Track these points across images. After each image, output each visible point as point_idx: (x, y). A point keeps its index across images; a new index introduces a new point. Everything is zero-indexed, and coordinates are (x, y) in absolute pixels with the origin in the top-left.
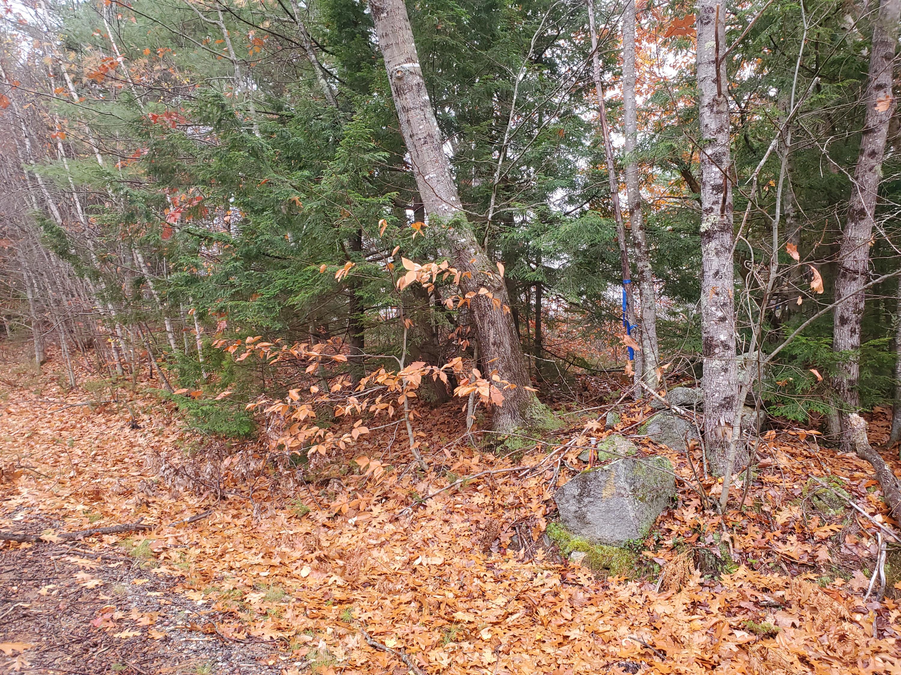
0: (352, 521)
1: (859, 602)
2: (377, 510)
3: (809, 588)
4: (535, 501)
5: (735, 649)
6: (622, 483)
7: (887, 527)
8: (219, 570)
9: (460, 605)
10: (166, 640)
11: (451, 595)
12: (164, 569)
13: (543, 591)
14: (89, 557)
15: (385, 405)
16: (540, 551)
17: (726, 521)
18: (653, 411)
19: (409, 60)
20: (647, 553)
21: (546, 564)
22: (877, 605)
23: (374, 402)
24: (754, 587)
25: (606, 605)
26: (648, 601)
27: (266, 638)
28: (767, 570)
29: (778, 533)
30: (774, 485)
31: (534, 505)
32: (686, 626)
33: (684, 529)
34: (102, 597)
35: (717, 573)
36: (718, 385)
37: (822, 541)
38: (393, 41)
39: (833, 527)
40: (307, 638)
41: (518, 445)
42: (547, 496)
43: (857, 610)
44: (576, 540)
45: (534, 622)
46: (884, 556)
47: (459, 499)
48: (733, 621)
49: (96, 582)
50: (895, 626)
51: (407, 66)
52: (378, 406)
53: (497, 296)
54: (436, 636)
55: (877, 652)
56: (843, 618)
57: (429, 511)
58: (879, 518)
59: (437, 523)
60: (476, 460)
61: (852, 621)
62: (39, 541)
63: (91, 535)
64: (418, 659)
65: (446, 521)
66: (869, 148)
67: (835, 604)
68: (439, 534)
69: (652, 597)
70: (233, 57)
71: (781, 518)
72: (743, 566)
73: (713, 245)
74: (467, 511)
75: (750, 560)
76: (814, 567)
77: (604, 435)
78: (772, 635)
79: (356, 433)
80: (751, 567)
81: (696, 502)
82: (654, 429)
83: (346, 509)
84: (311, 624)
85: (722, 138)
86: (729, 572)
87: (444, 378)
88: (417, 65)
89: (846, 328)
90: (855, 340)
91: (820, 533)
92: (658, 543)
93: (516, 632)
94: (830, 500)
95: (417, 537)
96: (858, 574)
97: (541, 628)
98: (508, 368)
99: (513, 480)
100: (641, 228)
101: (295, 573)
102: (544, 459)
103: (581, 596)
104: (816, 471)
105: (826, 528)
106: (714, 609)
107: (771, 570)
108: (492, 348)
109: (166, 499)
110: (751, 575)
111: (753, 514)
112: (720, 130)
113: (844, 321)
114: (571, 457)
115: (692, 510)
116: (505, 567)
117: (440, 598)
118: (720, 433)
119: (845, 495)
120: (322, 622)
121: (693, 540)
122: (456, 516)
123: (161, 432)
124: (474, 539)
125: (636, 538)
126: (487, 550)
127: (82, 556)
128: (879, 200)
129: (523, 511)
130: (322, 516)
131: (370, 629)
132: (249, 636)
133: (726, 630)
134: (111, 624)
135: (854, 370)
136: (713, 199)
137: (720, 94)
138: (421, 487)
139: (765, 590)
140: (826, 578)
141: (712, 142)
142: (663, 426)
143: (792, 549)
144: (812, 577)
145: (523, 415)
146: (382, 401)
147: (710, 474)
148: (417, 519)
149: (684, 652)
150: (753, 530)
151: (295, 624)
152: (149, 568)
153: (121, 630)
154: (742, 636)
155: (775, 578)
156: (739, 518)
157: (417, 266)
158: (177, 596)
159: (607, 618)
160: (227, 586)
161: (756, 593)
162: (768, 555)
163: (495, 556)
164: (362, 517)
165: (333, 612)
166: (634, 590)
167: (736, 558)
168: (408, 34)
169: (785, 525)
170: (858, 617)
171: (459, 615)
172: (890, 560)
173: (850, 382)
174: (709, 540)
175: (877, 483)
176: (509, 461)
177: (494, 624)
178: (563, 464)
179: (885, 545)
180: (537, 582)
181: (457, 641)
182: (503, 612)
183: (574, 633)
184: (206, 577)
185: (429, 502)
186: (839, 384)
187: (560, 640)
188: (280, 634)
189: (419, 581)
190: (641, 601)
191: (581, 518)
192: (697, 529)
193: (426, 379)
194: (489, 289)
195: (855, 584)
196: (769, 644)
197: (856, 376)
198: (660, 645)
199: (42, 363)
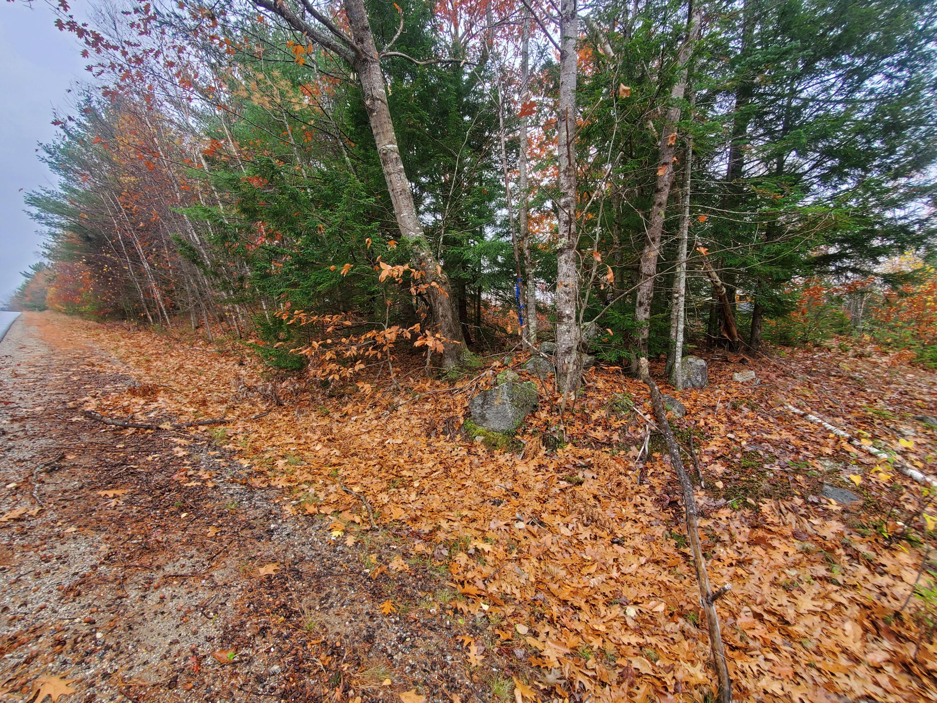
0: (354, 418)
1: (631, 464)
2: (369, 412)
3: (605, 456)
4: (459, 408)
5: (558, 492)
6: (505, 397)
7: (652, 421)
8: (266, 446)
9: (407, 467)
10: (215, 487)
11: (402, 461)
12: (231, 446)
13: (456, 458)
14: (187, 439)
15: (375, 352)
16: (459, 436)
17: (563, 418)
18: (531, 356)
19: (391, 143)
20: (518, 437)
21: (461, 443)
22: (641, 466)
23: (368, 350)
24: (574, 456)
25: (491, 467)
26: (515, 464)
27: (280, 487)
28: (583, 447)
29: (592, 425)
30: (592, 398)
31: (458, 410)
32: (533, 479)
33: (540, 423)
34: (186, 462)
35: (555, 448)
36: (565, 340)
37: (616, 430)
38: (380, 131)
39: (623, 422)
40: (305, 486)
41: (454, 376)
42: (466, 404)
43: (630, 469)
44: (480, 429)
45: (447, 477)
46: (648, 438)
47: (416, 406)
48: (560, 475)
49: (185, 453)
50: (650, 478)
51: (390, 146)
52: (371, 352)
53: (444, 288)
54: (385, 485)
55: (637, 493)
56: (621, 473)
57: (399, 413)
58: (648, 417)
59: (402, 420)
60: (428, 384)
61: (626, 475)
62: (158, 429)
63: (191, 425)
64: (370, 498)
65: (407, 419)
66: (658, 201)
67: (617, 465)
68: (403, 426)
69: (517, 462)
70: (292, 142)
71: (594, 417)
72: (570, 444)
73: (563, 257)
74: (420, 413)
75: (575, 441)
76: (610, 445)
77: (502, 370)
78: (580, 483)
79: (357, 368)
80: (574, 445)
81: (548, 407)
82: (531, 366)
83: (350, 411)
84: (310, 478)
85: (571, 192)
86: (562, 447)
87: (409, 336)
88: (396, 146)
89: (642, 308)
90: (647, 315)
91: (615, 425)
92: (525, 432)
93: (435, 482)
94: (623, 406)
95: (389, 428)
96: (633, 448)
97: (450, 480)
98: (450, 331)
99: (449, 396)
100: (528, 248)
101: (312, 448)
102: (468, 384)
103: (476, 461)
104: (618, 390)
105: (619, 422)
106: (551, 469)
107: (586, 447)
108: (441, 319)
109: (247, 405)
110: (574, 449)
111: (579, 415)
112: (570, 187)
113: (641, 304)
114: (483, 382)
115: (545, 412)
116: (437, 444)
117: (395, 463)
118: (565, 368)
119: (631, 403)
120: (318, 477)
121: (544, 430)
122: (413, 416)
123: (255, 368)
124: (422, 429)
125: (512, 429)
126: (428, 435)
127: (182, 437)
128: (663, 233)
129: (451, 413)
130: (337, 416)
131: (347, 481)
132: (269, 486)
133: (555, 480)
134: (184, 478)
135: (646, 333)
136: (564, 229)
137: (570, 164)
138: (396, 399)
139: (581, 458)
140: (615, 451)
141: (565, 195)
142: (535, 365)
143: (598, 434)
144: (608, 450)
145: (458, 358)
146: (373, 349)
147: (558, 392)
148: (391, 418)
149: (530, 493)
150: (578, 423)
151: (301, 478)
152: (222, 445)
153: (190, 481)
154: (563, 484)
155: (588, 451)
156: (571, 417)
157: (389, 267)
158: (233, 461)
159: (490, 474)
160: (267, 456)
161: (575, 460)
162: (585, 438)
163: (433, 438)
164: (360, 417)
165: (328, 470)
166: (508, 458)
167: (566, 439)
168: (390, 126)
169: (596, 421)
170: (630, 473)
171: (404, 473)
172: (651, 440)
173: (643, 339)
174: (553, 429)
175: (651, 396)
176: (448, 385)
177: (424, 478)
178: (477, 387)
179: (649, 432)
180: (454, 453)
181: (397, 488)
182: (430, 471)
183: (468, 483)
184: (256, 450)
185: (400, 408)
186: (637, 341)
187: (460, 486)
188: (288, 484)
189: (386, 453)
190: (510, 464)
191: (483, 417)
192: (546, 423)
193: (399, 336)
194: (438, 283)
195: (631, 454)
196: (577, 489)
197: (647, 336)
198: (516, 489)
199: (197, 328)
